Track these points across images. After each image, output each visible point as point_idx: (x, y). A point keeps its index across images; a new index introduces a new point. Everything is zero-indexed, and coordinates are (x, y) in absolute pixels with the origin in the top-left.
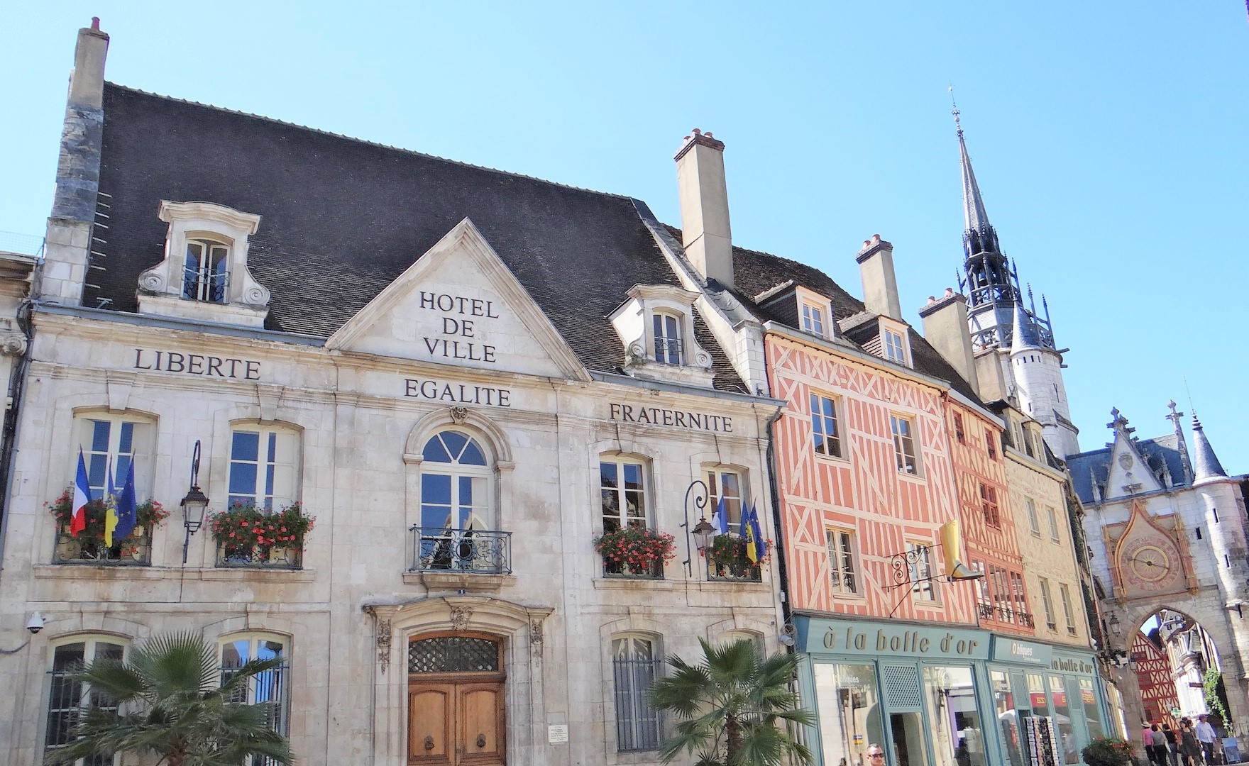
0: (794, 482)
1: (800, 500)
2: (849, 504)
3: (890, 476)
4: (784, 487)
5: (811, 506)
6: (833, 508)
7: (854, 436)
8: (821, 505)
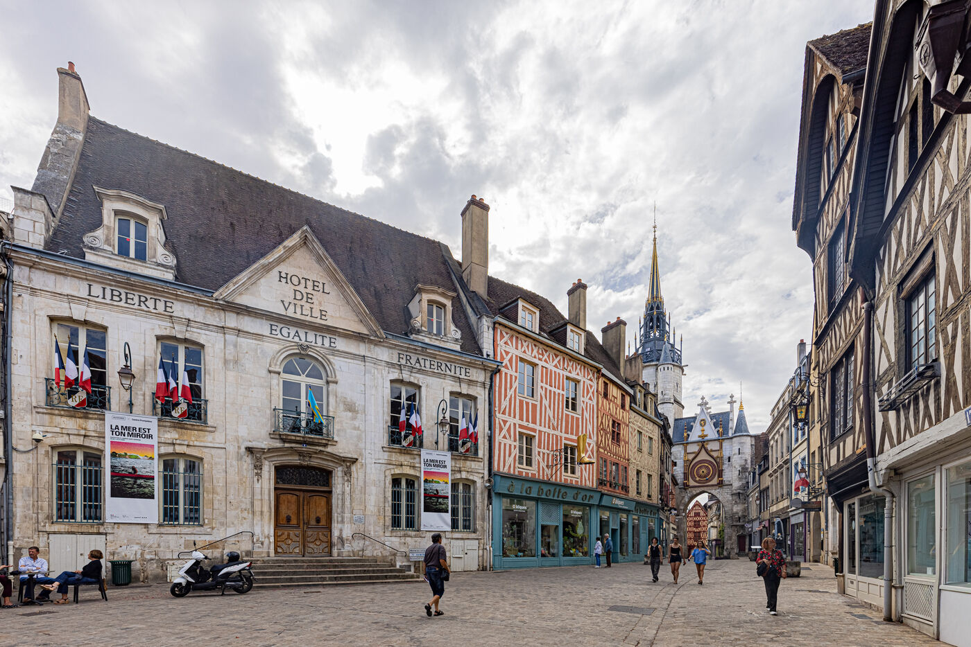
0: (503, 407)
1: (506, 417)
2: (534, 422)
3: (560, 410)
4: (497, 409)
5: (511, 421)
6: (525, 423)
7: (542, 387)
8: (517, 421)
